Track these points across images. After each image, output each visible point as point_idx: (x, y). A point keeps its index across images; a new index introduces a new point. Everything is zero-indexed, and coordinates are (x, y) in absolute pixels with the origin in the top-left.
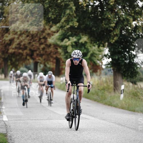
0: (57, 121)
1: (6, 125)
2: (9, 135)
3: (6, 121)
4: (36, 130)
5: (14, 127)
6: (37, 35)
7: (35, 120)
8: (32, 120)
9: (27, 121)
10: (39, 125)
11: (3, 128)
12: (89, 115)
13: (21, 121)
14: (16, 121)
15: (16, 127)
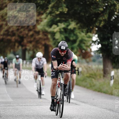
0: (46, 106)
4: (26, 115)
7: (25, 106)
8: (22, 106)
9: (17, 107)
10: (29, 110)
12: (80, 101)
13: (11, 107)
14: (5, 107)
15: (5, 112)
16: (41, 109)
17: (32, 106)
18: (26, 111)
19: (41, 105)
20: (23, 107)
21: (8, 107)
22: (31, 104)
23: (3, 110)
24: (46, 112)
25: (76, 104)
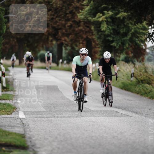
0: (89, 118)
1: (23, 124)
2: (28, 136)
3: (23, 118)
4: (63, 130)
5: (34, 126)
6: (62, 8)
7: (61, 117)
8: (57, 117)
9: (51, 118)
10: (67, 123)
11: (20, 127)
12: (132, 112)
13: (43, 119)
14: (36, 119)
15: (36, 126)
16: (82, 121)
17: (70, 117)
18: (63, 123)
19: (82, 117)
20: (59, 118)
21: (40, 118)
22: (69, 115)
23: (34, 123)
24: (89, 125)
25: (128, 116)
